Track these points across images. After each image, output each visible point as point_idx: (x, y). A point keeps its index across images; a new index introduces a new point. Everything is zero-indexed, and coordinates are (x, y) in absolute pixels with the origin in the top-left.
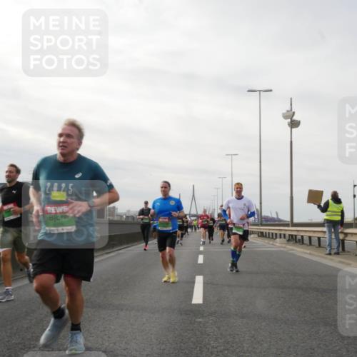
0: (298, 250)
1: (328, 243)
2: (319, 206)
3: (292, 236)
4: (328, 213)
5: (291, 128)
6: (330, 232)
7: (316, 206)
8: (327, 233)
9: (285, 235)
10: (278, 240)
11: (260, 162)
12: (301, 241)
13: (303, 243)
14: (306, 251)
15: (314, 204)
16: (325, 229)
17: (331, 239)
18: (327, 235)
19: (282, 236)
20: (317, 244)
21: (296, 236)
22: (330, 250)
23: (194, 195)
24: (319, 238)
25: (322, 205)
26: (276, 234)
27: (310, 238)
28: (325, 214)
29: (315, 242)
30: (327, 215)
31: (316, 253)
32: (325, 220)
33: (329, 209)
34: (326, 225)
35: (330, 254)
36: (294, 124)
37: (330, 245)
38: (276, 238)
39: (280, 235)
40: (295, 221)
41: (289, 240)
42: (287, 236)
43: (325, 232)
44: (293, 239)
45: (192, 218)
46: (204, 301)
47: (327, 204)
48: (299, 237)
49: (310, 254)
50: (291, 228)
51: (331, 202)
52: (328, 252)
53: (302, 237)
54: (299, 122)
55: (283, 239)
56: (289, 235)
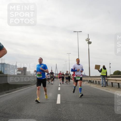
0: (92, 86)
1: (102, 83)
2: (99, 70)
3: (90, 80)
4: (102, 73)
5: (89, 44)
6: (103, 79)
7: (98, 70)
8: (102, 80)
9: (87, 80)
10: (85, 82)
11: (79, 56)
12: (93, 82)
13: (93, 83)
14: (95, 86)
15: (97, 69)
16: (101, 78)
17: (103, 81)
18: (101, 80)
19: (87, 81)
20: (98, 83)
21: (91, 81)
22: (103, 85)
23: (56, 67)
24: (99, 81)
25: (100, 70)
26: (84, 80)
27: (96, 81)
28: (101, 73)
29: (97, 82)
30: (101, 74)
31: (98, 86)
32: (101, 75)
33: (102, 71)
34: (101, 77)
35: (103, 87)
36: (90, 43)
37: (103, 83)
38: (85, 81)
39: (86, 80)
40: (91, 76)
41: (89, 82)
42: (88, 81)
43: (101, 79)
44: (90, 82)
45: (56, 75)
46: (61, 103)
47: (101, 70)
48: (92, 81)
49: (96, 87)
50: (89, 78)
51: (103, 69)
52: (102, 86)
53: (93, 81)
54: (91, 42)
55: (87, 82)
56: (89, 80)
